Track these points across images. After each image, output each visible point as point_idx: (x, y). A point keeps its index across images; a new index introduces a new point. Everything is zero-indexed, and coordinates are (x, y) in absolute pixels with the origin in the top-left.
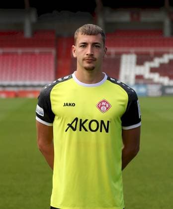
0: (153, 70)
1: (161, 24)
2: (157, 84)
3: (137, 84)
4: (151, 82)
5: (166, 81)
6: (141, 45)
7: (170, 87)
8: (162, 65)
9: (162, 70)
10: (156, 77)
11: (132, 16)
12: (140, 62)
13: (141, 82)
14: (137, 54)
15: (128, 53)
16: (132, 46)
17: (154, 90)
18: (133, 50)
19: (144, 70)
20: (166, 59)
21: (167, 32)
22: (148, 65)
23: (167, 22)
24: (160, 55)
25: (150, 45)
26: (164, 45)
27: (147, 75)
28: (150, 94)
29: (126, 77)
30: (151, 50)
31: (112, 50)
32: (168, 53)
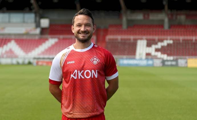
0: (157, 50)
1: (163, 21)
2: (160, 58)
3: (147, 59)
4: (156, 57)
5: (165, 57)
6: (150, 35)
7: (167, 61)
8: (163, 47)
9: (163, 50)
10: (159, 54)
11: (144, 16)
12: (149, 45)
13: (150, 57)
14: (147, 40)
15: (141, 39)
16: (144, 35)
17: (158, 63)
18: (144, 37)
19: (152, 50)
20: (165, 43)
21: (166, 26)
22: (154, 47)
23: (166, 20)
24: (162, 41)
25: (156, 35)
26: (164, 35)
27: (153, 53)
28: (155, 65)
29: (140, 54)
30: (156, 38)
31: (132, 37)
32: (167, 39)
